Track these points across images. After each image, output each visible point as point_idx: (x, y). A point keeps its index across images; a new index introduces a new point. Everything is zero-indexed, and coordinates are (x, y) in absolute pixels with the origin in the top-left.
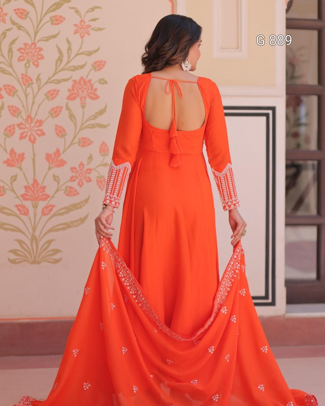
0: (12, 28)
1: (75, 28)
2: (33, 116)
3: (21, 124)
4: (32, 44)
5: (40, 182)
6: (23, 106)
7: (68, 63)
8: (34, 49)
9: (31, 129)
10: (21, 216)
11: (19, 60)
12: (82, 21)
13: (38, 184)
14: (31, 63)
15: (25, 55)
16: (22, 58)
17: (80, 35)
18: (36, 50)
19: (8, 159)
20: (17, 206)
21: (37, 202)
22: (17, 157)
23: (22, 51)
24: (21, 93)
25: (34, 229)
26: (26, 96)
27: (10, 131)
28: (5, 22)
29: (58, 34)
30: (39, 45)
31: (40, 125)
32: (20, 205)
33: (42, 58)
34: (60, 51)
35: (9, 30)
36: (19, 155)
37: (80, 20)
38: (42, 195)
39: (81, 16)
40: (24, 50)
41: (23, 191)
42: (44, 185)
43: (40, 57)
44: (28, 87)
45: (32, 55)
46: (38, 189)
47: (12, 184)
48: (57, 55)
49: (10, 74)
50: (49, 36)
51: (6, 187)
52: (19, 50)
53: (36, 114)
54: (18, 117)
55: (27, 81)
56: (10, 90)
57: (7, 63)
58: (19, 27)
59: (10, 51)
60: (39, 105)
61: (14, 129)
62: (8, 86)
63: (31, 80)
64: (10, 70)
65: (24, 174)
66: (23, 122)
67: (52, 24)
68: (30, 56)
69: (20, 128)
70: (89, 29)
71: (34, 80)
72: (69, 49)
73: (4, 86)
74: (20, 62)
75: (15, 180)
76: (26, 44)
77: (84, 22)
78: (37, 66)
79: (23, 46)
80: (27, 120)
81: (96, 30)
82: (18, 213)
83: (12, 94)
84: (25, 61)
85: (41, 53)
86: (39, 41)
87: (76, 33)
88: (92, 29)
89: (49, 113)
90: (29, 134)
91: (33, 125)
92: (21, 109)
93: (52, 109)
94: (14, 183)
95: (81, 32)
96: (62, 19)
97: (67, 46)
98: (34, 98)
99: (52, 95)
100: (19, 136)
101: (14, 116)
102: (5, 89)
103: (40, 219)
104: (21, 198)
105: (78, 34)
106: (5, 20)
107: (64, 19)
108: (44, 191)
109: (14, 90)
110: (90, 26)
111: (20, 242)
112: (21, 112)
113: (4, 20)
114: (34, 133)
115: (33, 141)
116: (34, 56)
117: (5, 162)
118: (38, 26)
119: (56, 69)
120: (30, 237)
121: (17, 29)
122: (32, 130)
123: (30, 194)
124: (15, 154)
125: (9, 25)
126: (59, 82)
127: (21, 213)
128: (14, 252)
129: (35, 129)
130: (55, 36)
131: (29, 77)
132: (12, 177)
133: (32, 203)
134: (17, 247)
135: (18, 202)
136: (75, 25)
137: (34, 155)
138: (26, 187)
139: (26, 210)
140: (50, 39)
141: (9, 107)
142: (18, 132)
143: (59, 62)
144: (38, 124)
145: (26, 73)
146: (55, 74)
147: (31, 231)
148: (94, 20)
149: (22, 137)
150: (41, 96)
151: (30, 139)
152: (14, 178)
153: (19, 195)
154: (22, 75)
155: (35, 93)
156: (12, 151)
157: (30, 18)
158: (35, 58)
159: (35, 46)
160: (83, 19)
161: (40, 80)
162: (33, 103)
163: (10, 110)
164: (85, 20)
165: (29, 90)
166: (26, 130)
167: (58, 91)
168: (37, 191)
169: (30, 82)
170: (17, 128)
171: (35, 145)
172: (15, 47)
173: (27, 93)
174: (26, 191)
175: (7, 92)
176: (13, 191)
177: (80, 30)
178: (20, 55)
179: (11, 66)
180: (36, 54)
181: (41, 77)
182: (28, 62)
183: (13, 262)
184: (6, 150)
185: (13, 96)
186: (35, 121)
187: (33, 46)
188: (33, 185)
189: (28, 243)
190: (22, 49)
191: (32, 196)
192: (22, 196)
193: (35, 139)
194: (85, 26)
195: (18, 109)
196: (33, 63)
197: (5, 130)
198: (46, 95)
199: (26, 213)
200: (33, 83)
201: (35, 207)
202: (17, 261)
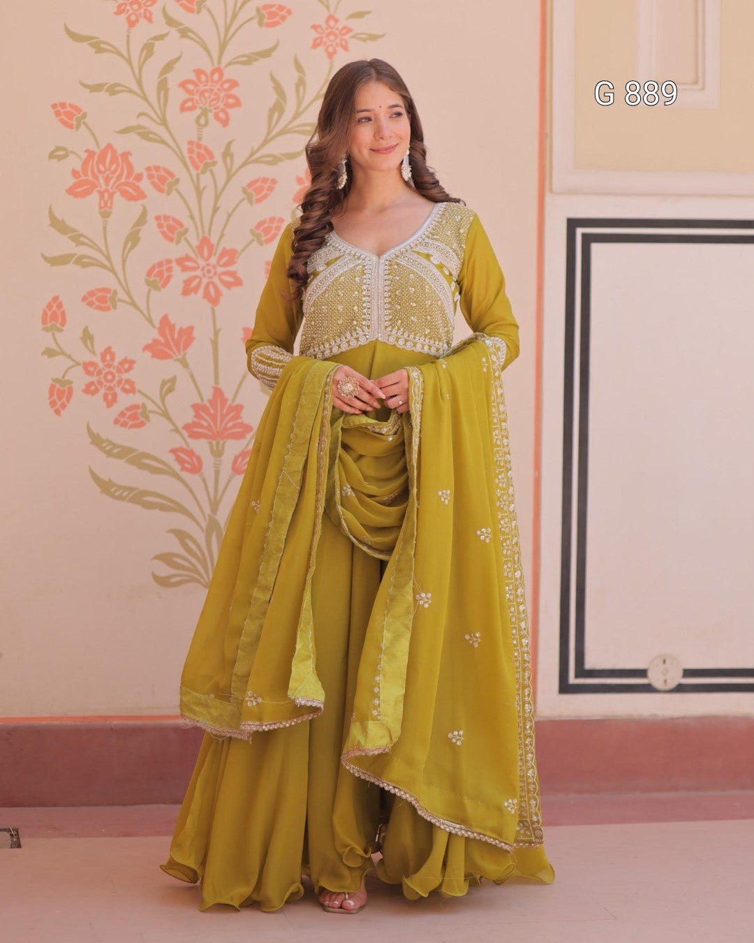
0: (167, 35)
1: (314, 34)
2: (214, 240)
3: (188, 258)
4: (213, 72)
5: (229, 394)
6: (192, 217)
7: (297, 115)
8: (217, 82)
9: (209, 271)
10: (185, 475)
11: (183, 108)
12: (331, 17)
13: (224, 401)
14: (211, 116)
15: (196, 97)
16: (189, 104)
17: (326, 50)
18: (222, 86)
19: (155, 341)
20: (173, 451)
21: (221, 442)
22: (176, 336)
23: (191, 87)
24: (186, 186)
25: (215, 506)
26: (199, 193)
27: (160, 274)
28: (150, 20)
29: (275, 48)
30: (229, 73)
31: (231, 262)
32: (181, 449)
33: (238, 103)
34: (278, 89)
35: (161, 37)
36: (181, 330)
37: (326, 14)
38: (234, 426)
39: (328, 7)
40: (196, 85)
41: (189, 417)
42: (237, 402)
43: (231, 101)
44: (204, 172)
45: (213, 97)
46: (225, 411)
47: (163, 399)
48: (273, 98)
49: (163, 142)
50: (254, 54)
51: (150, 406)
52: (183, 84)
53: (222, 236)
54: (178, 242)
55: (201, 157)
56: (162, 179)
57: (154, 116)
58: (185, 32)
59: (163, 86)
60: (229, 216)
61: (170, 269)
62: (157, 168)
63: (211, 155)
64: (161, 131)
65: (192, 376)
66: (192, 255)
67: (260, 24)
68: (208, 100)
69: (185, 269)
70: (347, 37)
71: (218, 157)
72: (301, 83)
73: (148, 169)
74: (186, 113)
75: (170, 390)
76: (199, 72)
77: (336, 21)
78: (225, 123)
79: (193, 77)
80: (200, 249)
81: (364, 40)
82: (176, 467)
83: (166, 187)
84: (198, 112)
85: (235, 91)
86: (229, 64)
87: (315, 45)
88: (354, 37)
89: (252, 232)
90: (205, 281)
91: (213, 260)
92: (187, 223)
93: (259, 226)
94: (169, 399)
95: (329, 43)
96: (284, 13)
97: (295, 75)
98: (217, 198)
99: (258, 190)
100: (181, 286)
101: (171, 240)
102: (150, 177)
103: (229, 481)
104: (185, 434)
105: (321, 49)
106: (151, 14)
107: (289, 12)
108: (238, 416)
109: (170, 180)
110: (350, 30)
111: (181, 535)
112: (187, 230)
113: (148, 15)
114: (216, 280)
115: (214, 300)
116: (218, 99)
117: (147, 348)
118: (227, 30)
119: (269, 132)
120: (204, 525)
121: (178, 35)
122: (212, 274)
123: (205, 424)
124: (172, 328)
125: (159, 26)
126: (275, 160)
127: (183, 469)
128: (166, 558)
129: (220, 270)
130: (266, 54)
131: (206, 149)
132: (164, 383)
133: (211, 444)
134: (174, 546)
135: (177, 442)
136: (315, 27)
137: (216, 332)
138: (196, 407)
139: (194, 459)
140: (256, 60)
141: (158, 218)
142: (179, 276)
143: (276, 115)
144: (225, 260)
145: (200, 139)
146: (266, 142)
147: (207, 510)
148: (360, 15)
149: (187, 290)
150: (234, 192)
151: (207, 295)
152: (169, 386)
153: (180, 425)
154: (191, 143)
155: (219, 188)
156: (165, 320)
157: (209, 10)
158: (221, 105)
159: (221, 75)
160: (332, 11)
161: (231, 156)
162: (215, 210)
163: (160, 226)
164: (337, 16)
165: (206, 179)
166: (198, 273)
167: (274, 182)
168: (223, 417)
169: (208, 161)
170: (176, 269)
171: (217, 309)
172: (174, 79)
173: (202, 186)
174: (197, 416)
175: (154, 184)
176: (166, 415)
177: (325, 39)
178: (186, 96)
179: (164, 123)
180: (222, 95)
181: (233, 149)
182: (204, 112)
183: (163, 582)
184: (150, 320)
185: (169, 193)
186: (219, 250)
187: (216, 77)
188: (213, 402)
189: (200, 537)
190: (189, 82)
191: (209, 428)
192: (187, 427)
193: (218, 293)
194: (337, 29)
195: (181, 225)
196: (217, 117)
197: (149, 274)
198: (244, 190)
199: (196, 468)
200: (214, 163)
201: (217, 453)
202: (173, 580)
